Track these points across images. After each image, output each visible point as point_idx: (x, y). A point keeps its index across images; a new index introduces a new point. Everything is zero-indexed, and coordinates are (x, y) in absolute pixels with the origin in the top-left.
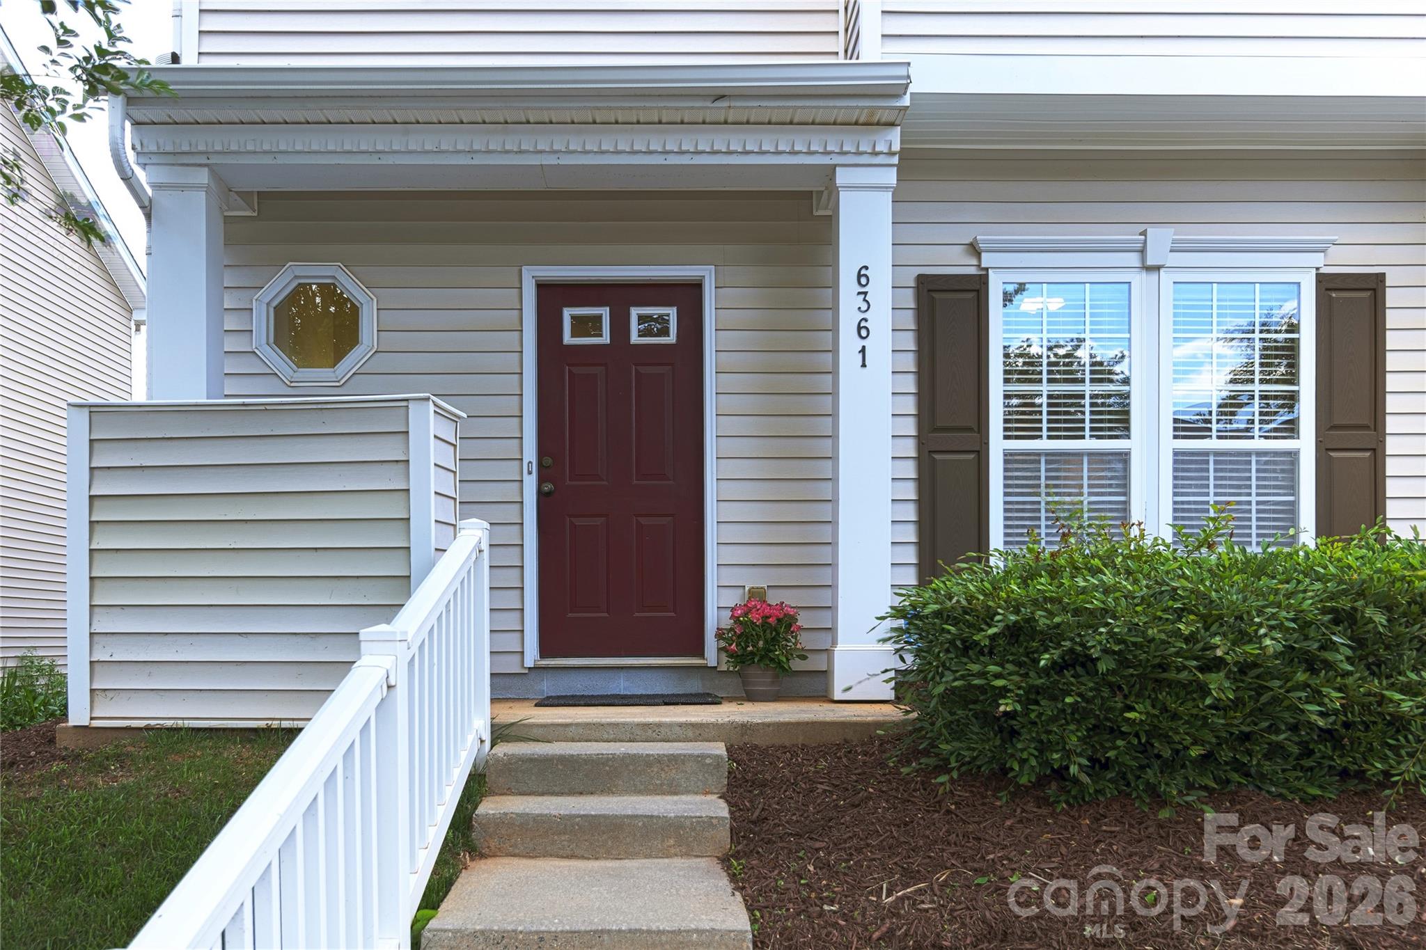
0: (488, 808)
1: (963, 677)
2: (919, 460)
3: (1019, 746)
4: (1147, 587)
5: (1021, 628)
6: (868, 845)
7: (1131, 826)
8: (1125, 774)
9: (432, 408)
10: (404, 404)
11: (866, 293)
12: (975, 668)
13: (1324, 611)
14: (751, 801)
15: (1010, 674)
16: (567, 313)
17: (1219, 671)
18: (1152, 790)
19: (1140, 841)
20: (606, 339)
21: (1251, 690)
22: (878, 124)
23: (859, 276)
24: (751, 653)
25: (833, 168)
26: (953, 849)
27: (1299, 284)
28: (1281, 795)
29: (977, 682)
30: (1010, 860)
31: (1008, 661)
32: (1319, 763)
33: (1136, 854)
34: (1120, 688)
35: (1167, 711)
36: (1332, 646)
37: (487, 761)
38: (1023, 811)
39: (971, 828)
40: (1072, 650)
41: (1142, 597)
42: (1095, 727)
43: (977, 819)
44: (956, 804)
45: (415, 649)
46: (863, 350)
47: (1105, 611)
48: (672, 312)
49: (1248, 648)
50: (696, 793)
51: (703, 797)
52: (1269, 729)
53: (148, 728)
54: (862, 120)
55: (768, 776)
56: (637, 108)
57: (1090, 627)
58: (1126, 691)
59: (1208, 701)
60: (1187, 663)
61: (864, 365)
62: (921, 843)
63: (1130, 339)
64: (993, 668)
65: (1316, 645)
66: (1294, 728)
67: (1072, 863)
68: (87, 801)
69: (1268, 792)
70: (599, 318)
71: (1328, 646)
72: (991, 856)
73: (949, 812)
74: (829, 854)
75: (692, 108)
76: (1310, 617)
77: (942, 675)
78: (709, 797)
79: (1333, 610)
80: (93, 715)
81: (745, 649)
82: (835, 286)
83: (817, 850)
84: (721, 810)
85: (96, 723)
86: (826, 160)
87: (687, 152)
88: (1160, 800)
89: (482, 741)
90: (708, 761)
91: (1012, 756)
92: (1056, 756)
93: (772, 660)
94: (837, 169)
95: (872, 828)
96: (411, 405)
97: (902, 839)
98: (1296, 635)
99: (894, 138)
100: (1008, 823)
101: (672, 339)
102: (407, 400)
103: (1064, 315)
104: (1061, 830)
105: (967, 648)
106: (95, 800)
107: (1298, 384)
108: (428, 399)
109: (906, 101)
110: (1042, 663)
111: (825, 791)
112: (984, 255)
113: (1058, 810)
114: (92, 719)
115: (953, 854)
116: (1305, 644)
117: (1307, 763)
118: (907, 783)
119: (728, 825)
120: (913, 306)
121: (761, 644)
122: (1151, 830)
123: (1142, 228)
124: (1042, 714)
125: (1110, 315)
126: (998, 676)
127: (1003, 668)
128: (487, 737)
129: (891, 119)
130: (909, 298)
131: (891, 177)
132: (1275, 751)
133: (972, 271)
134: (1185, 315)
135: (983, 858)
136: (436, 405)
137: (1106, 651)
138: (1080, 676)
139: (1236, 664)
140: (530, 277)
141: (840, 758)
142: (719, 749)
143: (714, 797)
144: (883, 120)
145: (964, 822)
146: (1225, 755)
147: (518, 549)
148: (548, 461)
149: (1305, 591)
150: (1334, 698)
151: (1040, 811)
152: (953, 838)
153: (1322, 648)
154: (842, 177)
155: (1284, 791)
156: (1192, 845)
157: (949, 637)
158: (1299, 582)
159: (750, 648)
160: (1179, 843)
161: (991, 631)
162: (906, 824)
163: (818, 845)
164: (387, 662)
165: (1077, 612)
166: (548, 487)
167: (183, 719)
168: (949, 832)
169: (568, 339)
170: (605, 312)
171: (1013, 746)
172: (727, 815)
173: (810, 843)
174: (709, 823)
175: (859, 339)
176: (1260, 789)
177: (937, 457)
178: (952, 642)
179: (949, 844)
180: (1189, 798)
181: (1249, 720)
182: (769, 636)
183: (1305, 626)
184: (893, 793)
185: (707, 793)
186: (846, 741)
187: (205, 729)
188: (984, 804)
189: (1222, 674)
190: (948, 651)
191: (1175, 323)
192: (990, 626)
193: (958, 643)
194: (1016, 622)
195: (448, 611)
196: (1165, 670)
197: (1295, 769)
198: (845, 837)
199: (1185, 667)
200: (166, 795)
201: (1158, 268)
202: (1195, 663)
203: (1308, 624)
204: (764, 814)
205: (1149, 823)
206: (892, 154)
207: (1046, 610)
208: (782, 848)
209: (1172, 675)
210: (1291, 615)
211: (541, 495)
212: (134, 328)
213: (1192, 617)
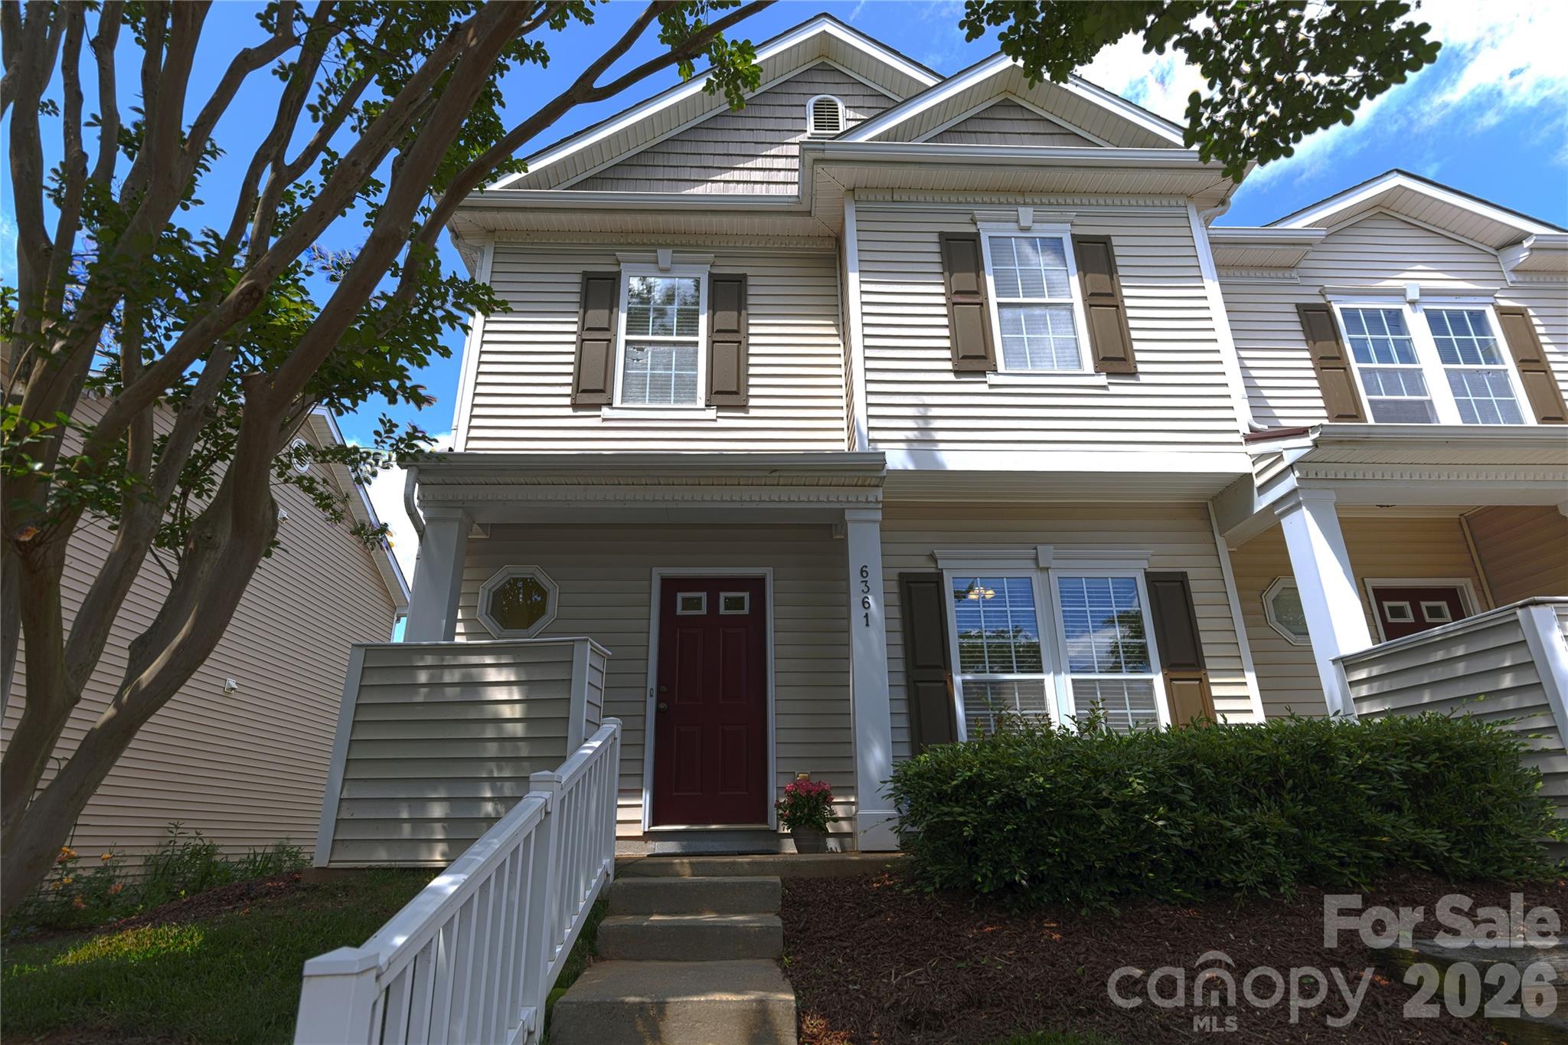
0: (608, 922)
1: (938, 816)
2: (908, 686)
3: (980, 864)
4: (1055, 753)
5: (974, 782)
6: (881, 943)
7: (1064, 923)
8: (1057, 887)
9: (589, 646)
10: (572, 643)
11: (866, 582)
12: (946, 809)
13: (1171, 767)
14: (798, 916)
15: (969, 813)
16: (680, 596)
17: (1108, 807)
18: (1076, 897)
19: (1072, 933)
20: (704, 611)
21: (1133, 822)
22: (869, 486)
23: (862, 571)
24: (800, 817)
25: (843, 510)
26: (941, 943)
27: (1135, 578)
28: (1167, 901)
29: (947, 819)
30: (981, 949)
31: (968, 804)
32: (1189, 877)
33: (1069, 942)
34: (1045, 822)
35: (1078, 837)
36: (1180, 790)
37: (611, 889)
38: (989, 916)
39: (953, 929)
40: (1008, 795)
41: (1052, 760)
42: (1031, 851)
43: (957, 923)
44: (942, 913)
45: (565, 792)
46: (866, 616)
47: (1028, 768)
48: (746, 595)
49: (1125, 791)
50: (759, 912)
51: (764, 915)
52: (1149, 850)
53: (370, 869)
54: (859, 483)
55: (810, 899)
56: (726, 477)
57: (1020, 779)
58: (1049, 825)
59: (1103, 828)
60: (1086, 802)
61: (867, 625)
62: (918, 939)
63: (1035, 611)
64: (958, 809)
65: (1170, 790)
66: (1167, 850)
67: (1024, 950)
68: (318, 918)
69: (1158, 899)
70: (700, 599)
71: (1178, 790)
72: (968, 947)
73: (937, 918)
74: (853, 951)
75: (758, 477)
76: (1162, 771)
77: (924, 816)
78: (768, 915)
79: (1177, 767)
80: (332, 859)
81: (795, 815)
82: (847, 579)
83: (845, 948)
84: (778, 922)
85: (333, 865)
86: (839, 506)
87: (755, 501)
88: (1080, 902)
89: (608, 875)
90: (768, 887)
91: (976, 872)
92: (1006, 871)
93: (814, 822)
94: (846, 511)
95: (883, 930)
96: (576, 645)
97: (905, 938)
98: (1156, 783)
99: (879, 494)
100: (978, 924)
101: (746, 611)
102: (573, 641)
103: (993, 602)
104: (1016, 928)
105: (941, 798)
106: (324, 917)
107: (1145, 638)
108: (587, 640)
109: (884, 473)
110: (989, 803)
111: (850, 907)
112: (939, 562)
113: (1013, 914)
114: (330, 862)
115: (941, 947)
116: (1163, 789)
117: (1182, 877)
118: (908, 900)
119: (781, 934)
120: (897, 590)
121: (806, 810)
122: (1079, 926)
123: (1035, 545)
124: (993, 840)
125: (1021, 597)
126: (961, 814)
127: (964, 808)
128: (611, 872)
129: (876, 483)
130: (894, 587)
131: (879, 516)
132: (1155, 866)
133: (933, 570)
134: (1068, 597)
135: (962, 949)
136: (592, 644)
137: (1030, 794)
138: (1016, 813)
139: (1118, 803)
140: (657, 573)
141: (861, 885)
142: (777, 879)
143: (772, 915)
144: (872, 483)
145: (949, 926)
146: (1122, 870)
147: (640, 763)
148: (664, 689)
149: (1158, 755)
150: (1187, 826)
151: (1000, 915)
152: (940, 935)
153: (1174, 792)
154: (849, 515)
155: (1168, 898)
156: (1108, 936)
157: (928, 790)
158: (1153, 749)
159: (798, 814)
160: (1099, 935)
161: (954, 783)
162: (908, 928)
163: (845, 944)
164: (547, 795)
165: (1010, 769)
166: (663, 706)
167: (396, 861)
168: (938, 932)
169: (679, 611)
170: (703, 595)
171: (977, 865)
172: (780, 925)
173: (840, 943)
174: (766, 931)
175: (862, 608)
176: (1152, 897)
177: (919, 684)
178: (931, 794)
179: (938, 940)
180: (1103, 903)
181: (1135, 844)
182: (811, 805)
183: (1160, 777)
184: (898, 907)
185: (766, 912)
186: (866, 874)
187: (410, 869)
188: (962, 912)
189: (1110, 809)
190: (928, 800)
191: (1062, 602)
192: (953, 780)
193: (935, 794)
194: (970, 777)
195: (590, 775)
196: (1073, 809)
197: (1172, 880)
198: (865, 937)
199: (1086, 806)
200: (376, 913)
201: (1047, 569)
202: (1091, 802)
203: (1163, 775)
204: (807, 925)
205: (1077, 921)
206: (877, 502)
207: (990, 769)
208: (820, 948)
209: (1077, 811)
210: (1151, 769)
211: (658, 711)
212: (396, 618)
213: (1085, 770)
